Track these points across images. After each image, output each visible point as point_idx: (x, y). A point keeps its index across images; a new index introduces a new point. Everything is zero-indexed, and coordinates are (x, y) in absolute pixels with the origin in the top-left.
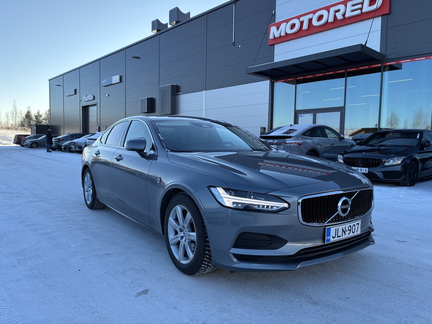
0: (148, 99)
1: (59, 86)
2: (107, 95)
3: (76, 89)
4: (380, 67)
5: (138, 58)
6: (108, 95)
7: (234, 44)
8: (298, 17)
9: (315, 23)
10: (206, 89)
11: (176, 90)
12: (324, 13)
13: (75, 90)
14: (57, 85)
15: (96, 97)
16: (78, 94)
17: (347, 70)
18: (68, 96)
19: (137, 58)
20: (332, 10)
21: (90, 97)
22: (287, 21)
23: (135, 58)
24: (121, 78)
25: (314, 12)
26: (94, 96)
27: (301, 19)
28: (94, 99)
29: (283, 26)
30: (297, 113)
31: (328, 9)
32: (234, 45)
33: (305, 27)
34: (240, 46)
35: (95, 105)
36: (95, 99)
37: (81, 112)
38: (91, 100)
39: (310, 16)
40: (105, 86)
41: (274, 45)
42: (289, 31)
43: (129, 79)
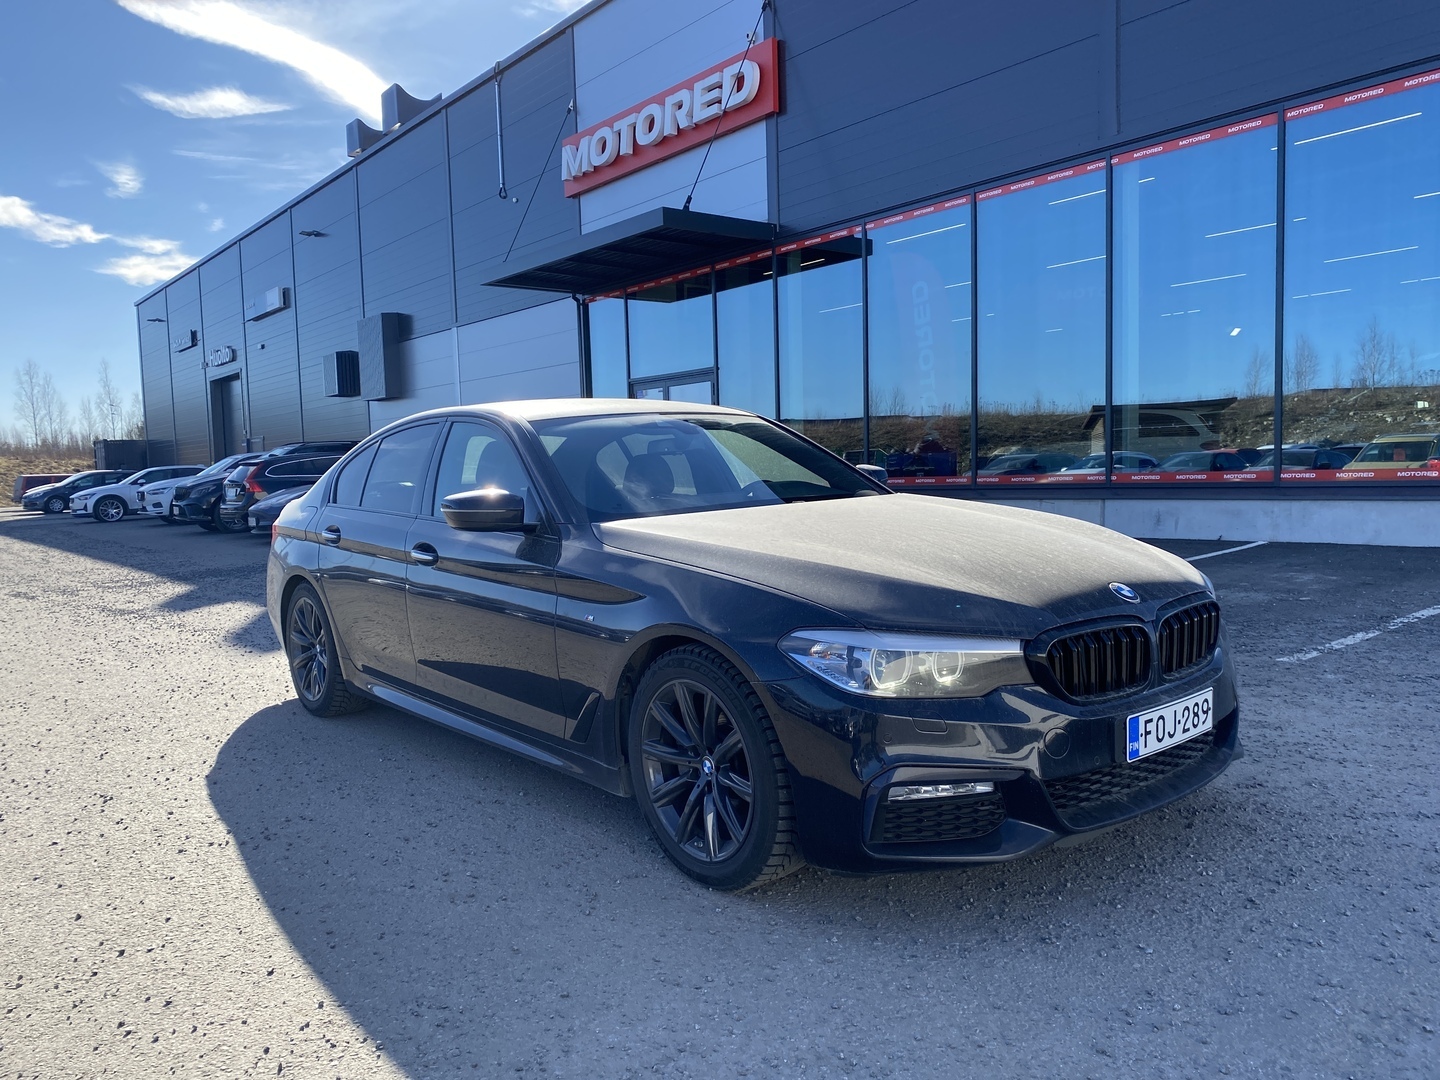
0: (340, 355)
1: (160, 321)
2: (259, 346)
3: (195, 332)
4: (769, 258)
5: (318, 234)
6: (263, 347)
7: (503, 194)
8: (608, 123)
9: (643, 140)
10: (458, 322)
11: (398, 330)
12: (653, 109)
13: (194, 334)
14: (154, 320)
15: (238, 353)
16: (200, 343)
17: (713, 268)
18: (180, 351)
19: (316, 235)
20: (670, 101)
21: (225, 355)
22: (591, 132)
23: (309, 234)
24: (285, 294)
25: (638, 109)
26: (234, 351)
27: (617, 126)
28: (233, 359)
29: (584, 142)
30: (635, 388)
31: (660, 100)
32: (505, 198)
33: (626, 149)
34: (514, 200)
35: (236, 377)
36: (238, 359)
37: (209, 396)
38: (226, 363)
39: (630, 119)
40: (257, 319)
41: (577, 196)
42: (599, 160)
43: (303, 298)
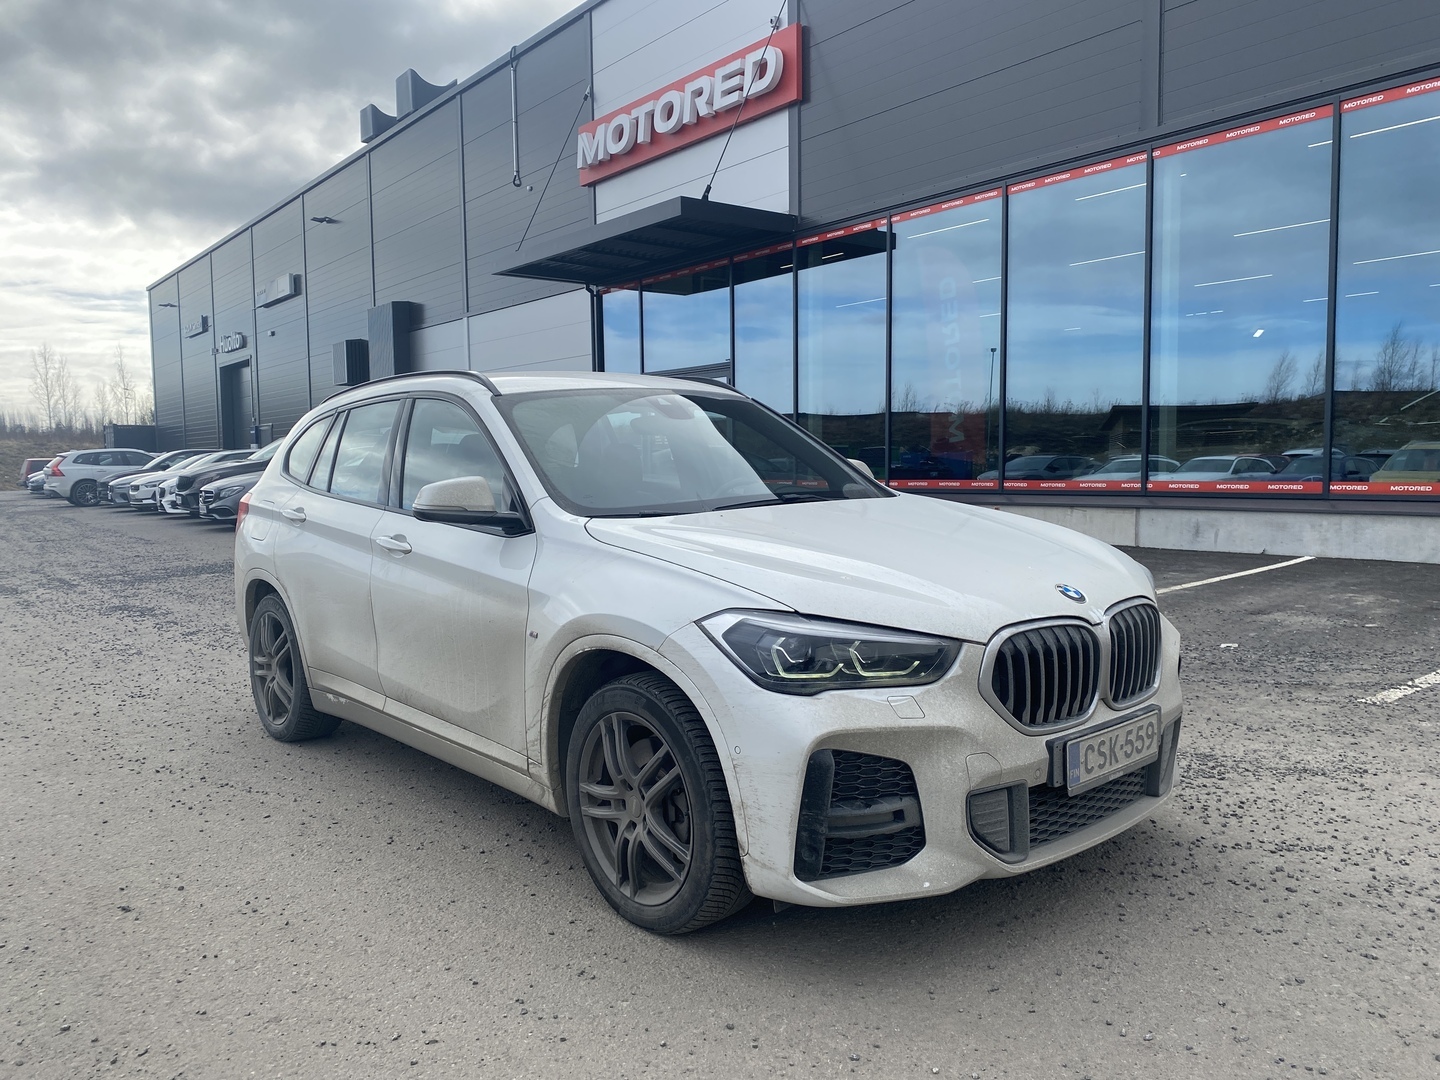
0: (350, 343)
1: (172, 306)
2: (269, 333)
3: (206, 317)
4: (789, 251)
5: (331, 221)
6: (273, 334)
7: (517, 182)
8: (627, 110)
9: (662, 127)
10: (468, 310)
11: (408, 319)
12: (673, 96)
13: (205, 320)
14: (166, 306)
15: (248, 340)
16: (211, 329)
17: (732, 259)
18: (191, 337)
19: (328, 222)
20: (691, 87)
21: (236, 341)
22: (608, 119)
23: (321, 220)
24: (296, 281)
25: (656, 96)
26: (244, 338)
27: (635, 113)
28: (244, 345)
29: (601, 129)
31: (679, 87)
32: (518, 186)
33: (642, 137)
34: (528, 188)
35: (246, 365)
36: (248, 345)
37: (219, 384)
38: (236, 349)
39: (648, 107)
40: (267, 306)
41: (593, 185)
42: (615, 148)
43: (313, 285)
